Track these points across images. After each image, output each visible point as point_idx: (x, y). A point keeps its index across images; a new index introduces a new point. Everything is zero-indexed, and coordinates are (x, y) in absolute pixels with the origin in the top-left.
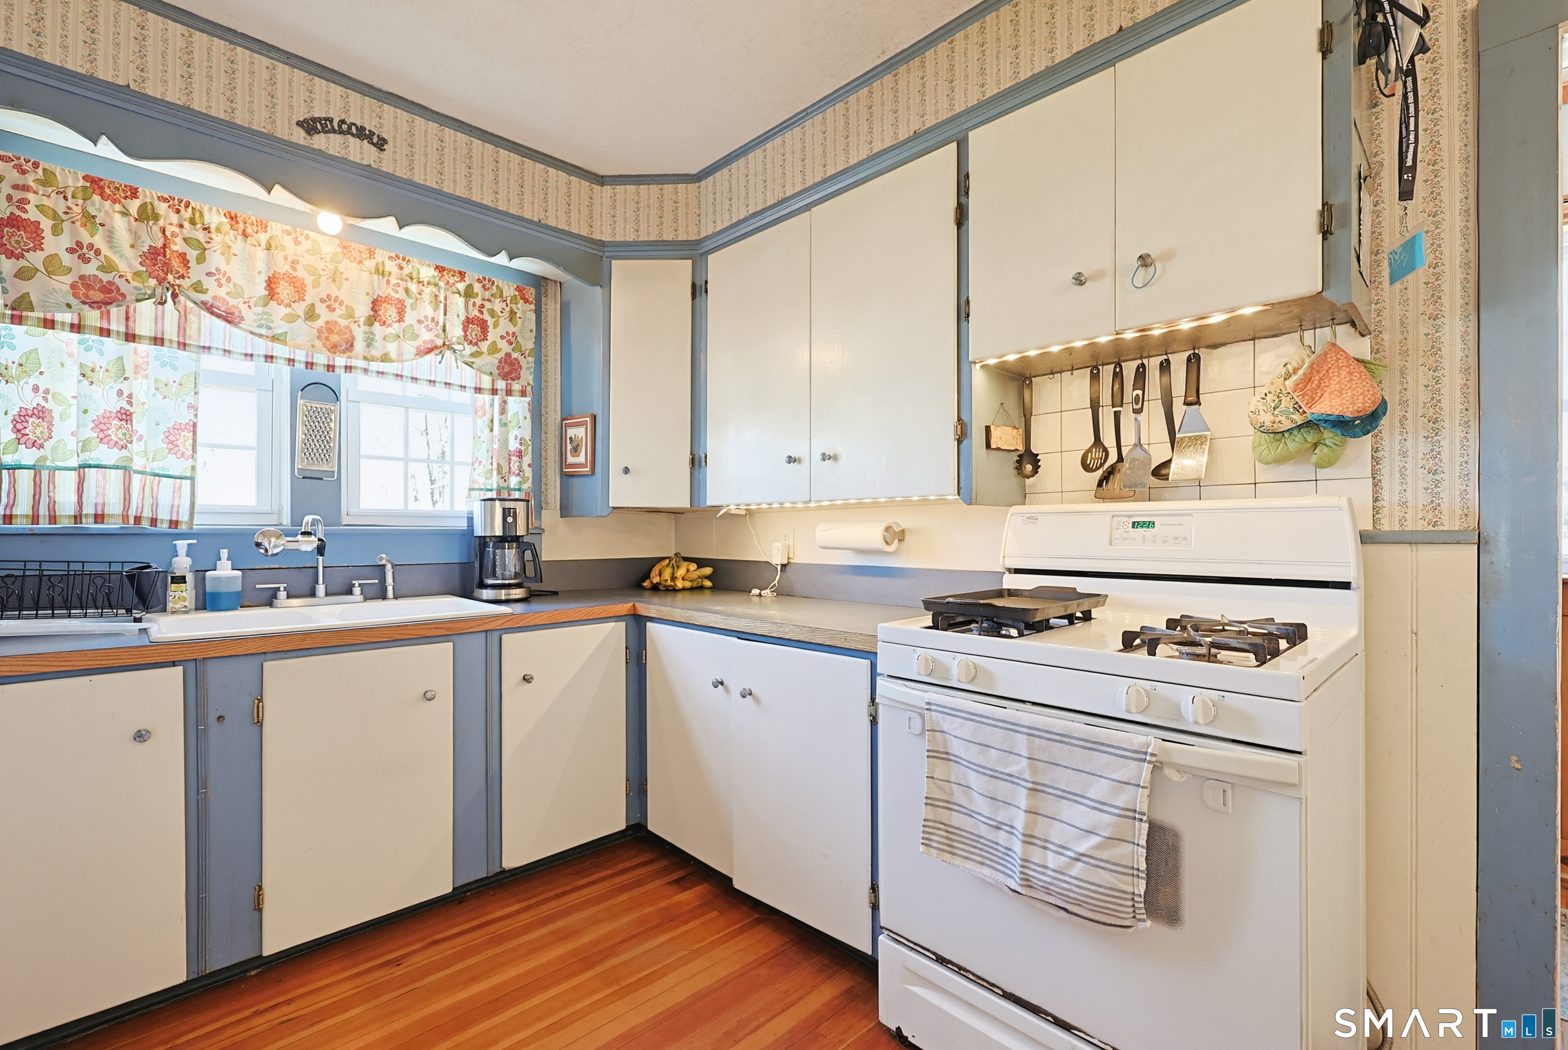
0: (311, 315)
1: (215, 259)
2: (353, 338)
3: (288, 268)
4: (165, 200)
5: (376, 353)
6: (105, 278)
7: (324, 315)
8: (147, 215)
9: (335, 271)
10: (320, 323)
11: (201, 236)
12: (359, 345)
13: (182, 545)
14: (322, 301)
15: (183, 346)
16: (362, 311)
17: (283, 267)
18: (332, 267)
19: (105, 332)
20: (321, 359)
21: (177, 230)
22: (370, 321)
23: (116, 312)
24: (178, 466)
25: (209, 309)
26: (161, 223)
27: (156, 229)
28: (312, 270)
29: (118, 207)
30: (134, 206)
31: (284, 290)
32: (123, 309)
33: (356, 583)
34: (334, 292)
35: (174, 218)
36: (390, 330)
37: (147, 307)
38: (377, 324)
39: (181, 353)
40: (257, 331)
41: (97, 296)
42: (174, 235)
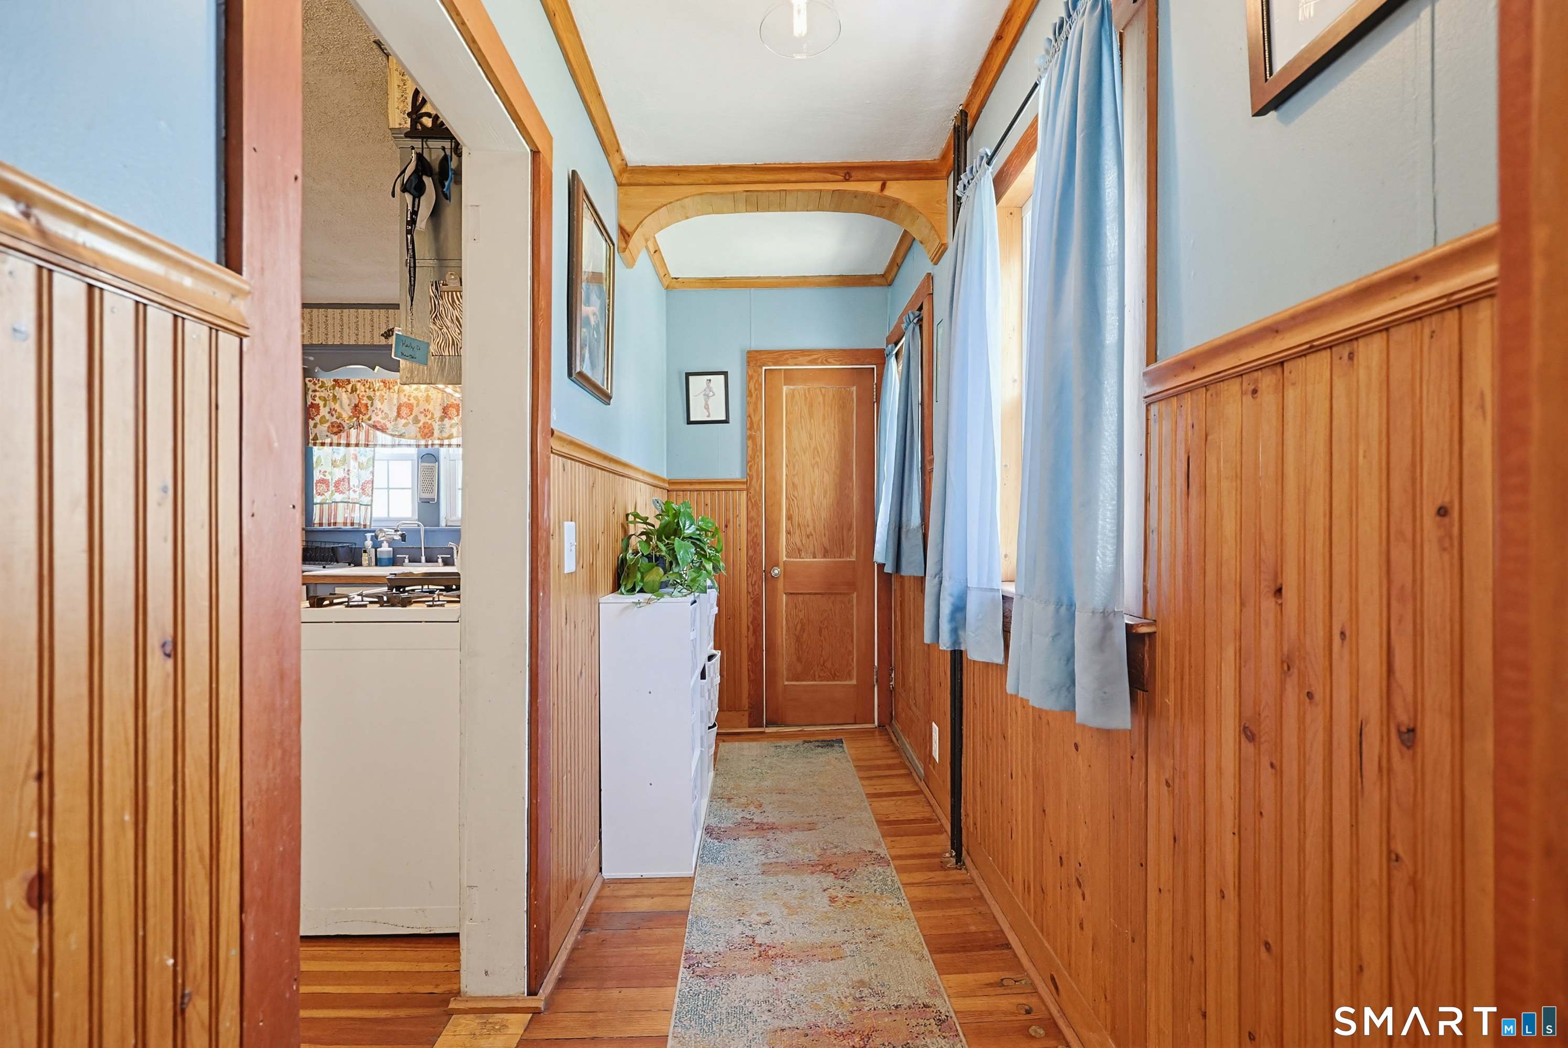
0: (416, 420)
1: (378, 404)
2: (433, 429)
3: (406, 400)
4: (359, 381)
5: (445, 435)
6: (338, 421)
7: (423, 419)
8: (354, 390)
9: (428, 395)
10: (421, 424)
11: (372, 394)
12: (436, 433)
13: (369, 535)
14: (421, 412)
15: (367, 445)
16: (438, 414)
17: (404, 400)
18: (425, 395)
19: (339, 445)
20: (423, 442)
21: (364, 393)
22: (442, 419)
23: (344, 435)
24: (365, 500)
25: (375, 427)
26: (358, 392)
27: (356, 395)
28: (416, 398)
29: (344, 389)
30: (349, 387)
31: (404, 411)
32: (345, 433)
33: (440, 556)
34: (427, 407)
35: (363, 389)
36: (453, 422)
37: (353, 432)
38: (446, 420)
39: (368, 449)
40: (394, 433)
41: (335, 430)
42: (363, 396)
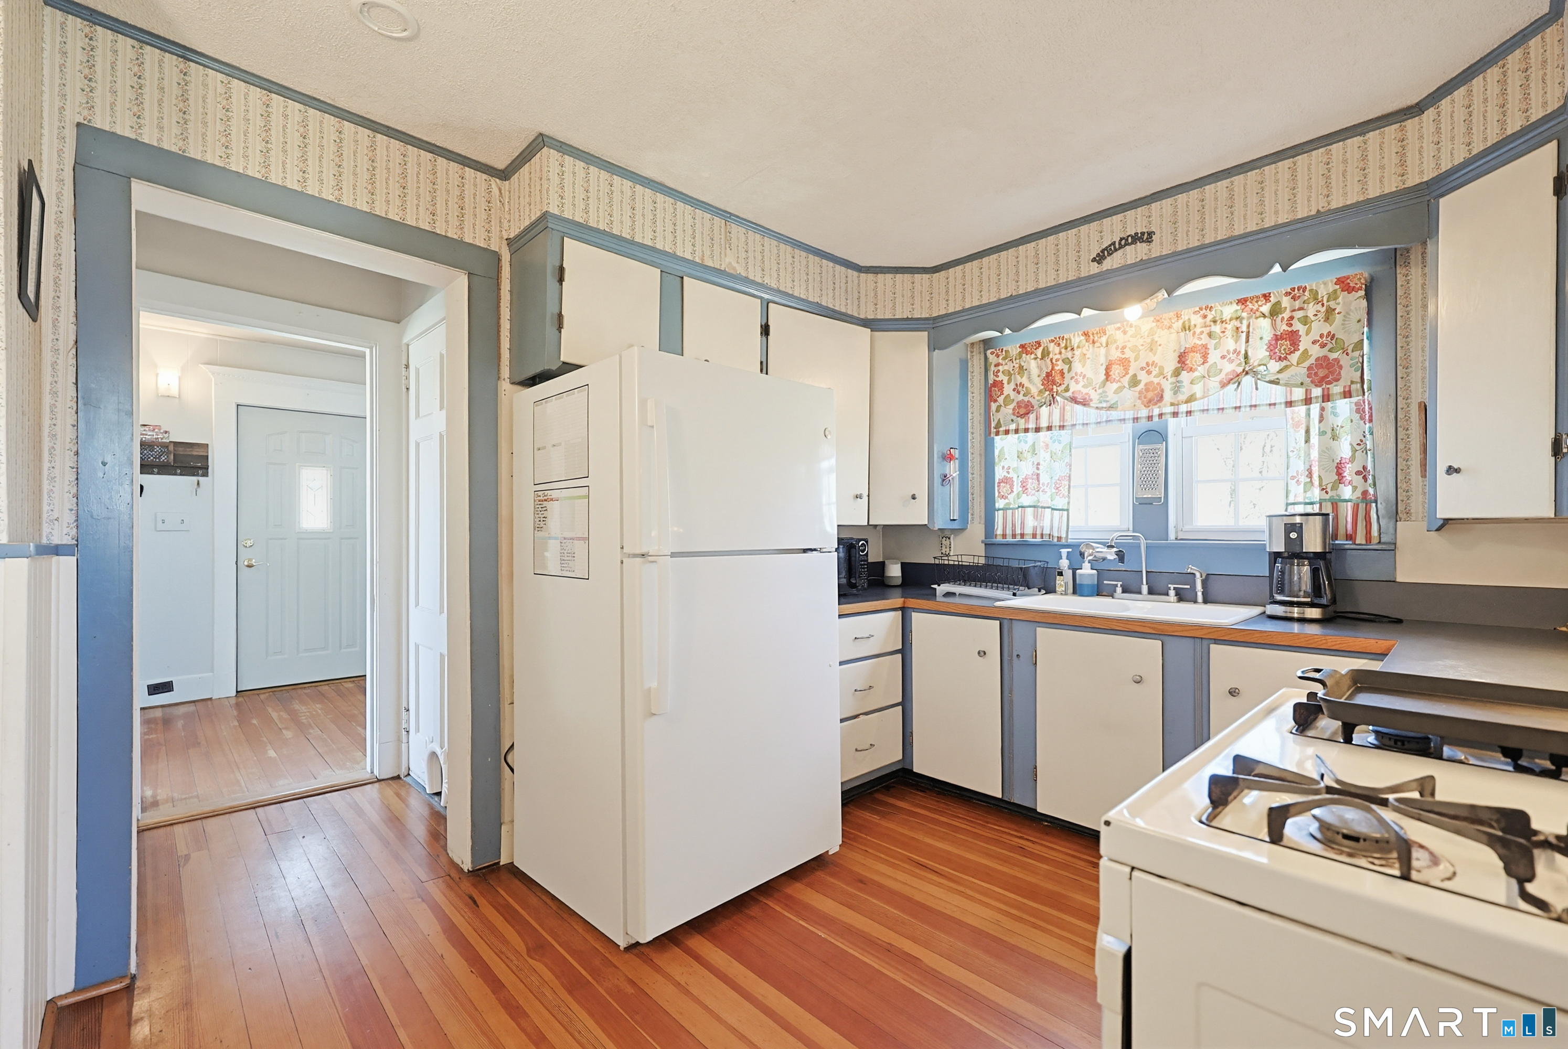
0: (1134, 382)
1: (1077, 367)
2: (1162, 390)
3: (1119, 353)
4: (1053, 341)
5: (1182, 397)
6: (1026, 399)
7: (1143, 377)
8: (1046, 353)
9: (1153, 342)
10: (1141, 386)
11: (1069, 355)
12: (1169, 395)
13: (1065, 551)
14: (1142, 369)
15: (1062, 427)
16: (1171, 364)
17: (1115, 354)
18: (1149, 340)
19: (1026, 430)
20: (1144, 413)
21: (1058, 356)
22: (1177, 373)
23: (1032, 416)
24: (1060, 502)
25: (1074, 400)
26: (1051, 356)
27: (1048, 361)
28: (1134, 349)
29: (1033, 356)
30: (1039, 352)
31: (1116, 371)
32: (1035, 413)
34: (1151, 358)
35: (1057, 350)
36: (1196, 374)
37: (1044, 411)
38: (1184, 373)
39: (1061, 432)
40: (1100, 405)
41: (1022, 411)
42: (1057, 360)
